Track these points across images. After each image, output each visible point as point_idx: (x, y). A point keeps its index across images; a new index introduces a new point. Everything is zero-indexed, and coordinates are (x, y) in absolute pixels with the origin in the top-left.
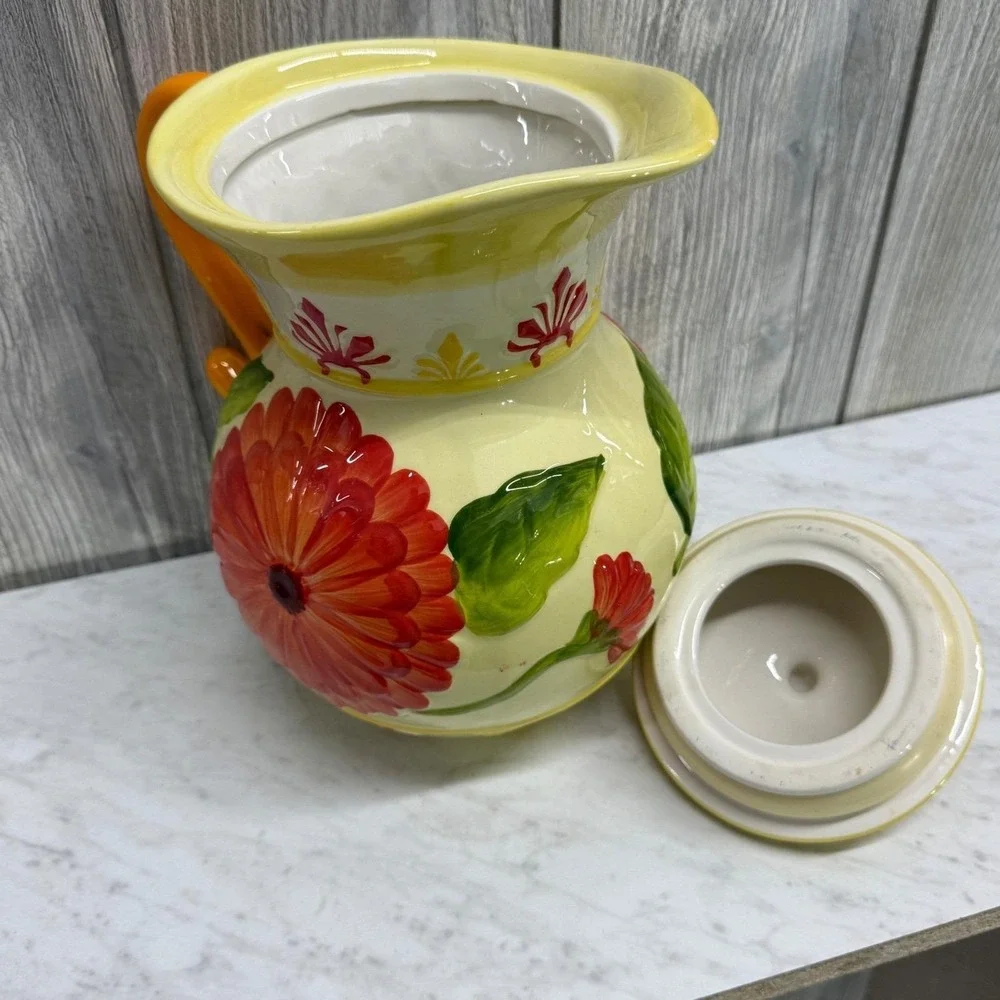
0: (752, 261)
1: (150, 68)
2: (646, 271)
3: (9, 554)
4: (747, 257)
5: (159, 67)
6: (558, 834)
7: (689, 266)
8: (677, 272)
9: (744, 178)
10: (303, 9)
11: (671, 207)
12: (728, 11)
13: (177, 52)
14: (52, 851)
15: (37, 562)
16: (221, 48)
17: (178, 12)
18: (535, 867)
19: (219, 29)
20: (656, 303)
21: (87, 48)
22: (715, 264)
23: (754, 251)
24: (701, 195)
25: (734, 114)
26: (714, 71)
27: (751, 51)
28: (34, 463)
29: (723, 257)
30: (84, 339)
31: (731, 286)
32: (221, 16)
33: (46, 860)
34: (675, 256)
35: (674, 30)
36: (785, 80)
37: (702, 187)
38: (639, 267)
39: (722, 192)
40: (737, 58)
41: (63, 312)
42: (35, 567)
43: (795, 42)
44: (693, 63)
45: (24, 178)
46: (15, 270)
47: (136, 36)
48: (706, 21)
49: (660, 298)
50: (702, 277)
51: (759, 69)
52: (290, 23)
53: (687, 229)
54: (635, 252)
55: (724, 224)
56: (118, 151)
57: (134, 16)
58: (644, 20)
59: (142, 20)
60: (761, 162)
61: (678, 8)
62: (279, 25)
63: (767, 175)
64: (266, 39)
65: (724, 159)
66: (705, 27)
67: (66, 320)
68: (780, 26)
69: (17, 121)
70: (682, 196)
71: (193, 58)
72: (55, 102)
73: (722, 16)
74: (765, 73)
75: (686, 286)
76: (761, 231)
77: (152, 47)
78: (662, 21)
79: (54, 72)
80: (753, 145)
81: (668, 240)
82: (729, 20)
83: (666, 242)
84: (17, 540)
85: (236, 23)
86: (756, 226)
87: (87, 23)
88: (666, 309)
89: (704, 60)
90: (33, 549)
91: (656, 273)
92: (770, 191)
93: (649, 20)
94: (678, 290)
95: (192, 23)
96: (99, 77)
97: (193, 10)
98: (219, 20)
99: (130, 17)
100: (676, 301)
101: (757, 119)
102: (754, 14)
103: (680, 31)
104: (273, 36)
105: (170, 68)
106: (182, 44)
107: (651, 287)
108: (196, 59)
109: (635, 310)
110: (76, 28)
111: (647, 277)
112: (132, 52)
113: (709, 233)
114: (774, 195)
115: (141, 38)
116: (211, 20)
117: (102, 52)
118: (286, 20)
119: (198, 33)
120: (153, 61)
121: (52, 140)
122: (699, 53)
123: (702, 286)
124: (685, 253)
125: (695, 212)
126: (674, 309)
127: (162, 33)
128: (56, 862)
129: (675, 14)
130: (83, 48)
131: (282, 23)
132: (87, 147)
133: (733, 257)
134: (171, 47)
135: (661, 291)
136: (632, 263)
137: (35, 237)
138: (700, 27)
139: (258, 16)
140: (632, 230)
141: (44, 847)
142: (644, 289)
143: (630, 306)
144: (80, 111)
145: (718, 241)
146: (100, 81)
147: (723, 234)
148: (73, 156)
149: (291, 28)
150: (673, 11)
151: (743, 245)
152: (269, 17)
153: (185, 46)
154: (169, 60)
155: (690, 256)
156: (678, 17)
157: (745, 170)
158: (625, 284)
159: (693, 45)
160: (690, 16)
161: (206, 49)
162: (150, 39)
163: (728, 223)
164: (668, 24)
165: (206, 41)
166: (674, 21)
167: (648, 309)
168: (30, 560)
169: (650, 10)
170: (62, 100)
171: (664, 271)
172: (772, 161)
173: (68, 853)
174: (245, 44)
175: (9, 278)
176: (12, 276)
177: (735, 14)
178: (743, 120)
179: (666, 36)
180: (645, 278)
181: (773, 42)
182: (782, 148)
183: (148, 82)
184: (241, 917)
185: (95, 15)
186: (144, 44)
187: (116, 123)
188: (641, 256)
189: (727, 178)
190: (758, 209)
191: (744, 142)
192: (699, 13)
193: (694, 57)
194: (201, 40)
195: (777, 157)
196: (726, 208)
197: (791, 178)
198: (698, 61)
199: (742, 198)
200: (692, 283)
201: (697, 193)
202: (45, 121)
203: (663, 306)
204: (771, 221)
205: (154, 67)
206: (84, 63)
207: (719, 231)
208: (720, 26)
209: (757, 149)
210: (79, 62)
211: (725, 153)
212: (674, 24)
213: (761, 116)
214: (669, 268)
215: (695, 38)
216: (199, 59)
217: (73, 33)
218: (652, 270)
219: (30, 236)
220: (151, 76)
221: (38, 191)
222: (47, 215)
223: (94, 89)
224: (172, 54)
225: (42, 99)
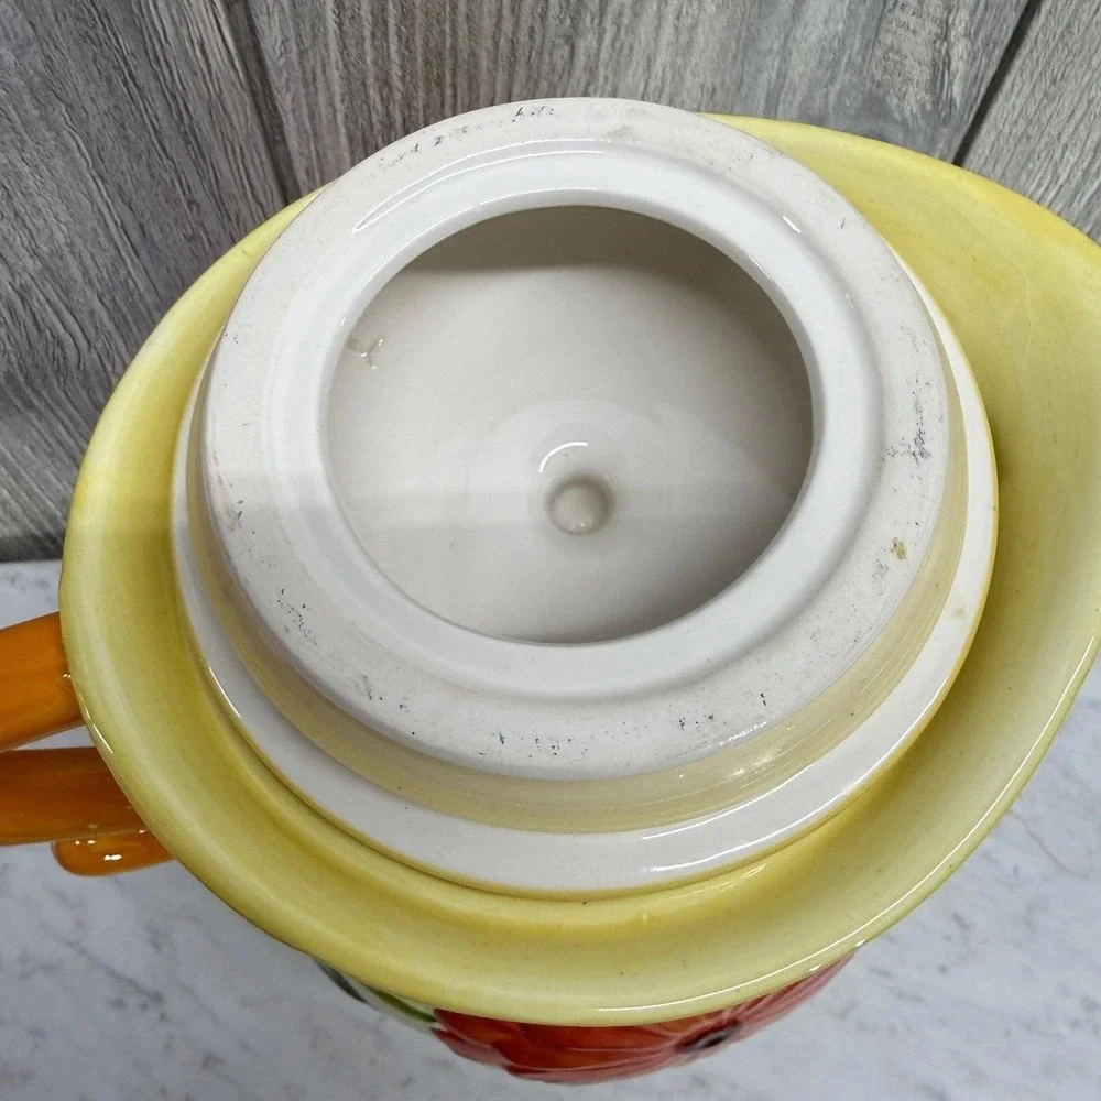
1: (293, 45)
5: (307, 43)
13: (340, 25)
14: (139, 990)
16: (419, 21)
21: (182, 15)
33: (134, 1001)
45: (87, 175)
46: (85, 273)
56: (237, 149)
64: (499, 11)
69: (69, 106)
71: (367, 33)
72: (131, 84)
77: (296, 15)
79: (125, 42)
96: (204, 54)
104: (513, 10)
105: (326, 46)
106: (349, 13)
108: (373, 35)
112: (261, 22)
117: (208, 18)
120: (299, 35)
121: (129, 132)
128: (143, 1007)
130: (175, 13)
132: (187, 143)
134: (331, 17)
137: (111, 240)
141: (131, 982)
144: (174, 97)
146: (207, 60)
148: (164, 150)
153: (356, 16)
154: (325, 35)
161: (392, 22)
165: (392, 10)
170: (141, 82)
173: (157, 998)
174: (461, 18)
175: (75, 281)
176: (80, 280)
183: (288, 64)
186: (282, 11)
187: (234, 117)
202: (117, 108)
205: (300, 43)
206: (177, 33)
210: (170, 32)
216: (378, 35)
219: (102, 239)
220: (294, 57)
221: (112, 190)
222: (128, 217)
223: (198, 70)
224: (332, 26)
225: (109, 81)
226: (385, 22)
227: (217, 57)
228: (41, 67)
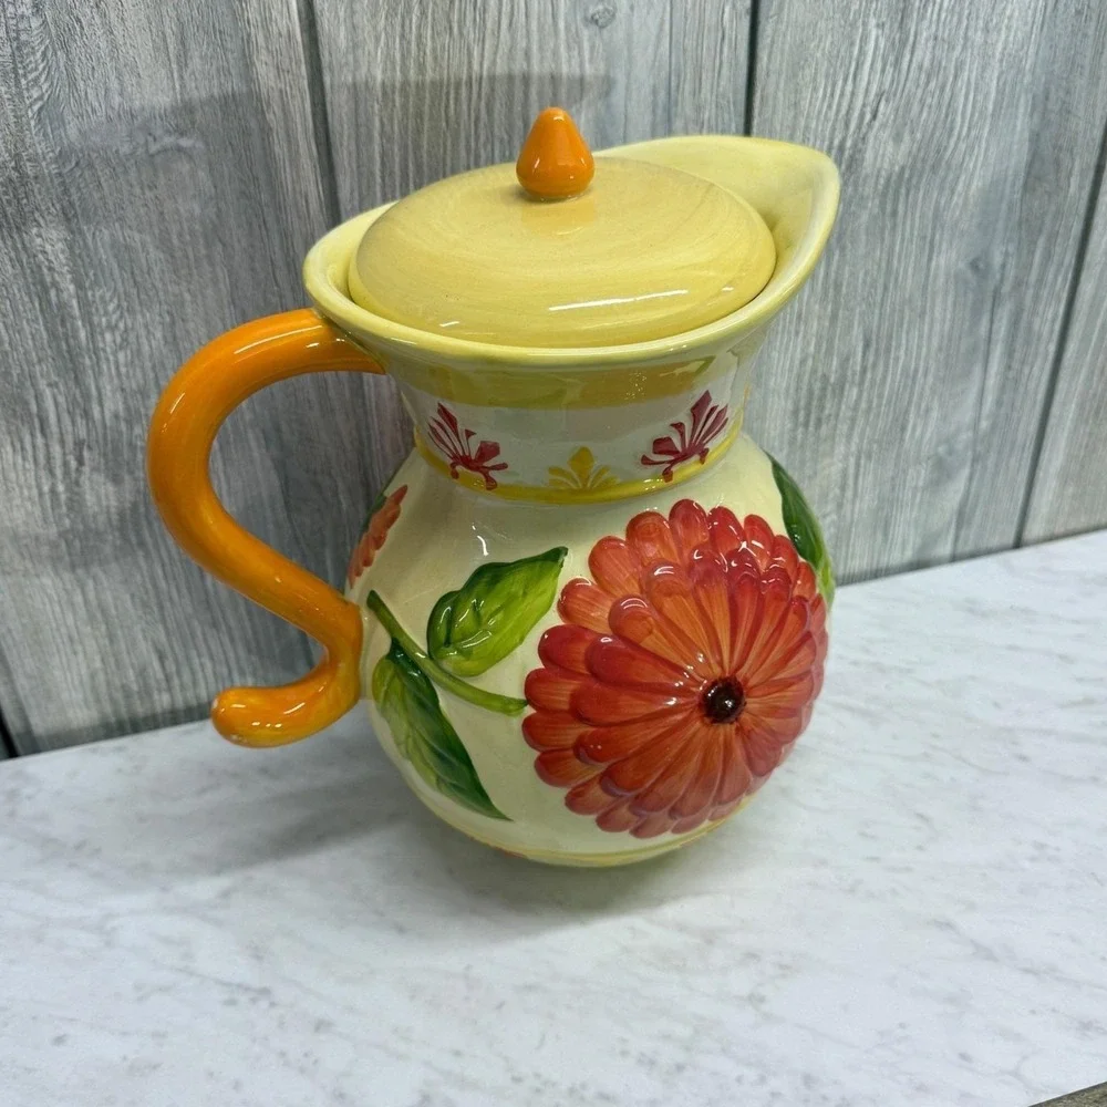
0: (930, 379)
1: (356, 194)
2: (824, 389)
3: (170, 689)
4: (925, 374)
5: (365, 193)
6: (782, 967)
7: (867, 384)
8: (855, 391)
9: (924, 294)
10: (506, 137)
11: (850, 326)
12: (912, 132)
13: (383, 180)
14: (247, 989)
15: (197, 697)
16: (425, 175)
17: (388, 141)
18: (762, 1000)
19: (425, 155)
20: (833, 422)
21: (298, 176)
22: (893, 381)
23: (932, 370)
24: (881, 314)
25: (916, 233)
26: (897, 192)
27: (934, 169)
28: (206, 592)
29: (902, 374)
30: (269, 463)
31: (910, 403)
32: (428, 144)
33: (243, 999)
34: (854, 374)
35: (860, 151)
36: (966, 198)
37: (882, 305)
38: (817, 386)
39: (902, 311)
40: (921, 176)
41: (251, 436)
42: (194, 703)
43: (976, 160)
44: (877, 183)
45: (225, 302)
47: (346, 163)
48: (891, 143)
49: (837, 415)
50: (880, 396)
51: (942, 189)
52: (493, 150)
53: (867, 346)
54: (814, 371)
55: (904, 342)
57: (345, 144)
58: (831, 143)
59: (353, 147)
60: (941, 280)
61: (864, 130)
62: (482, 151)
63: (946, 293)
65: (905, 279)
66: (890, 149)
67: (253, 444)
68: (962, 146)
69: (224, 245)
70: (862, 314)
71: (397, 184)
72: (263, 228)
73: (907, 137)
74: (947, 192)
75: (864, 405)
76: (940, 349)
77: (360, 174)
78: (849, 143)
79: (264, 197)
80: (934, 263)
81: (847, 359)
82: (913, 140)
83: (845, 361)
84: (179, 673)
85: (442, 150)
86: (935, 343)
87: (301, 151)
88: (843, 428)
89: (888, 180)
90: (195, 683)
91: (834, 391)
92: (950, 308)
93: (836, 142)
94: (855, 409)
95: (399, 150)
96: (307, 201)
97: (402, 137)
98: (425, 147)
99: (341, 145)
100: (853, 420)
101: (937, 237)
102: (938, 134)
103: (865, 152)
105: (375, 194)
106: (389, 171)
107: (828, 405)
108: (401, 185)
109: (811, 429)
110: (290, 156)
111: (825, 396)
112: (341, 179)
113: (888, 350)
114: (954, 311)
115: (349, 164)
116: (417, 147)
117: (312, 178)
118: (489, 147)
119: (405, 160)
120: (360, 187)
121: (257, 265)
122: (883, 173)
123: (879, 406)
124: (864, 371)
125: (875, 329)
126: (852, 428)
127: (371, 159)
128: (254, 1001)
129: (861, 136)
131: (485, 150)
132: (289, 271)
133: (911, 373)
134: (378, 173)
135: (839, 409)
136: (810, 384)
138: (885, 149)
139: (463, 144)
140: (812, 349)
141: (239, 986)
142: (822, 408)
143: (806, 425)
145: (897, 359)
146: (308, 207)
147: (902, 353)
148: (276, 280)
149: (493, 155)
150: (859, 133)
151: (922, 363)
152: (473, 144)
153: (392, 173)
154: (375, 187)
155: (869, 375)
156: (864, 139)
157: (925, 287)
158: (802, 403)
159: (878, 165)
160: (876, 137)
161: (411, 175)
162: (358, 167)
163: (907, 341)
164: (855, 145)
165: (411, 167)
166: (860, 141)
167: (824, 430)
168: (190, 694)
169: (837, 133)
171: (842, 389)
172: (952, 279)
173: (265, 992)
177: (919, 136)
178: (925, 237)
179: (852, 158)
180: (822, 398)
181: (954, 162)
182: (962, 265)
183: (353, 208)
184: (458, 1053)
185: (309, 144)
186: (352, 171)
188: (820, 374)
189: (907, 296)
190: (937, 327)
191: (925, 260)
192: (885, 135)
193: (878, 177)
194: (407, 167)
195: (956, 276)
196: (905, 326)
197: (970, 296)
198: (882, 181)
199: (922, 314)
200: (870, 402)
201: (877, 311)
202: (252, 246)
203: (839, 426)
204: (950, 340)
205: (360, 195)
206: (294, 189)
207: (898, 347)
208: (904, 147)
209: (938, 266)
211: (906, 271)
212: (860, 145)
213: (942, 234)
214: (847, 386)
215: (879, 159)
216: (404, 185)
217: (287, 163)
218: (830, 388)
220: (356, 202)
223: (301, 215)
224: (379, 180)
225: (251, 224)
226: (408, 175)
227: (314, 205)
228: (214, 217)
